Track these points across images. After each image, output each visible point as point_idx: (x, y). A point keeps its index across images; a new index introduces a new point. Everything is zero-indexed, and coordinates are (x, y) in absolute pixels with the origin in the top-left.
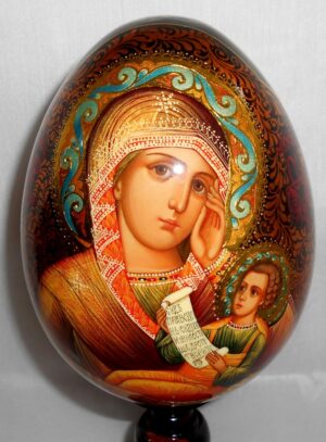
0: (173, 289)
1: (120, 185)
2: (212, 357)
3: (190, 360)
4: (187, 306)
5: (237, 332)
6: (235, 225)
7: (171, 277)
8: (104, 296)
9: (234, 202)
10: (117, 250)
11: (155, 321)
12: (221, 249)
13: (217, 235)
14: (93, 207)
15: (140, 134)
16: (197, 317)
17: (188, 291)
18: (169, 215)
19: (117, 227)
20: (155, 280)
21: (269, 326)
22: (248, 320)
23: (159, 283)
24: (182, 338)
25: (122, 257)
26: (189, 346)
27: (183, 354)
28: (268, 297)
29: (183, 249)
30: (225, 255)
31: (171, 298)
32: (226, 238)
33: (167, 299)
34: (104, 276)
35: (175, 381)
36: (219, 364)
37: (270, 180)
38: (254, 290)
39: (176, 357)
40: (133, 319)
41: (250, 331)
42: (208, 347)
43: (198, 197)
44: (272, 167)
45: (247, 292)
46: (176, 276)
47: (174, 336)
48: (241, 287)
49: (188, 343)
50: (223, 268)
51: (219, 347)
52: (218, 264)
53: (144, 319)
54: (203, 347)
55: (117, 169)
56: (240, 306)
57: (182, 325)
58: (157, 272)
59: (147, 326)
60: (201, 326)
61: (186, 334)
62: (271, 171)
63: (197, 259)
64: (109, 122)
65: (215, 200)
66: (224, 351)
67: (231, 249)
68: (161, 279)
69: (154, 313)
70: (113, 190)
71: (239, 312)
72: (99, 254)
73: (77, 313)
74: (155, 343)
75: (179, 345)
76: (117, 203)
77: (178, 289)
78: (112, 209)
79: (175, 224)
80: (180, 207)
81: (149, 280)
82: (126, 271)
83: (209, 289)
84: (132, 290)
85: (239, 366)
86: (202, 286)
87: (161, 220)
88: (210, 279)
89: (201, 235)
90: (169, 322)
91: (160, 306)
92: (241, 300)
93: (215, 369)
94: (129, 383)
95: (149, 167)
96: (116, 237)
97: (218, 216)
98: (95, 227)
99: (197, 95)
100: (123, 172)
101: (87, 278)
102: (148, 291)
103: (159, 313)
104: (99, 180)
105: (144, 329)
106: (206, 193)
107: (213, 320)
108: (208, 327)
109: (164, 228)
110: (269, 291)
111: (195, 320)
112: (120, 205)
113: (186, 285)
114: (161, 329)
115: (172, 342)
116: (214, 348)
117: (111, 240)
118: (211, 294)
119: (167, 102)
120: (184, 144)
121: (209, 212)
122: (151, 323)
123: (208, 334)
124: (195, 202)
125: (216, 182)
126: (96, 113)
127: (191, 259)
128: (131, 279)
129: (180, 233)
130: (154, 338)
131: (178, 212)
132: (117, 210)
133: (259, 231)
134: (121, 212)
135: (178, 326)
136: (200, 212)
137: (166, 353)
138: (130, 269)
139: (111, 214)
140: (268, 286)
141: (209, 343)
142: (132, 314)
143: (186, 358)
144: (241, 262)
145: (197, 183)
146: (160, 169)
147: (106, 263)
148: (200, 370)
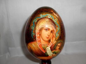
0: (48, 46)
2: (52, 55)
4: (50, 49)
6: (57, 37)
9: (57, 34)
10: (40, 41)
11: (45, 51)
13: (54, 39)
17: (50, 47)
18: (48, 36)
19: (40, 38)
22: (58, 50)
23: (46, 46)
24: (49, 53)
27: (49, 55)
30: (55, 41)
31: (47, 48)
32: (55, 39)
34: (38, 45)
37: (61, 31)
38: (59, 46)
42: (52, 54)
44: (62, 29)
46: (48, 45)
47: (47, 53)
48: (57, 46)
52: (54, 43)
57: (49, 51)
58: (45, 44)
60: (51, 51)
63: (51, 42)
65: (54, 34)
66: (54, 54)
67: (56, 41)
70: (39, 32)
72: (37, 41)
74: (45, 53)
76: (40, 35)
79: (48, 38)
80: (49, 35)
83: (53, 46)
84: (42, 47)
86: (52, 46)
88: (53, 45)
89: (52, 39)
90: (47, 51)
95: (45, 29)
96: (40, 39)
99: (52, 19)
100: (41, 30)
102: (44, 47)
104: (37, 31)
107: (53, 50)
119: (47, 20)
121: (53, 36)
124: (51, 34)
126: (36, 21)
127: (50, 42)
129: (49, 39)
131: (49, 36)
137: (46, 55)
144: (57, 42)
145: (52, 32)
146: (46, 30)
147: (38, 43)
148: (50, 57)
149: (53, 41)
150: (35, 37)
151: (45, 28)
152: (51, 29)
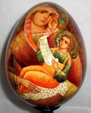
0: (43, 36)
1: (33, 16)
3: (46, 61)
4: (46, 41)
5: (61, 54)
6: (60, 24)
7: (42, 32)
10: (30, 28)
12: (56, 28)
17: (47, 36)
19: (30, 23)
20: (38, 33)
21: (72, 58)
23: (39, 34)
24: (44, 51)
26: (46, 55)
27: (44, 58)
29: (46, 26)
33: (41, 38)
34: (25, 35)
35: (41, 71)
40: (30, 45)
43: (51, 17)
45: (64, 42)
46: (44, 32)
47: (42, 51)
49: (46, 53)
50: (57, 32)
52: (55, 31)
53: (33, 45)
54: (50, 56)
59: (34, 47)
60: (50, 48)
61: (45, 50)
63: (50, 29)
65: (55, 18)
66: (57, 60)
68: (39, 33)
69: (36, 43)
74: (36, 53)
75: (43, 54)
77: (44, 36)
78: (30, 20)
79: (45, 21)
80: (46, 18)
81: (36, 33)
82: (30, 32)
84: (31, 37)
85: (62, 71)
86: (51, 36)
87: (41, 20)
90: (40, 45)
91: (38, 40)
92: (62, 43)
93: (54, 68)
95: (40, 12)
96: (30, 25)
97: (56, 21)
102: (36, 36)
103: (38, 43)
105: (33, 48)
106: (53, 16)
108: (52, 49)
109: (42, 22)
110: (71, 45)
111: (48, 46)
113: (46, 35)
114: (38, 48)
115: (41, 52)
116: (54, 58)
117: (28, 26)
120: (48, 9)
121: (53, 20)
122: (35, 46)
123: (52, 51)
125: (56, 15)
127: (48, 28)
128: (32, 33)
130: (35, 51)
132: (31, 20)
133: (67, 28)
135: (43, 47)
136: (51, 19)
138: (32, 31)
140: (71, 43)
142: (30, 44)
143: (45, 60)
147: (26, 31)
148: (49, 66)
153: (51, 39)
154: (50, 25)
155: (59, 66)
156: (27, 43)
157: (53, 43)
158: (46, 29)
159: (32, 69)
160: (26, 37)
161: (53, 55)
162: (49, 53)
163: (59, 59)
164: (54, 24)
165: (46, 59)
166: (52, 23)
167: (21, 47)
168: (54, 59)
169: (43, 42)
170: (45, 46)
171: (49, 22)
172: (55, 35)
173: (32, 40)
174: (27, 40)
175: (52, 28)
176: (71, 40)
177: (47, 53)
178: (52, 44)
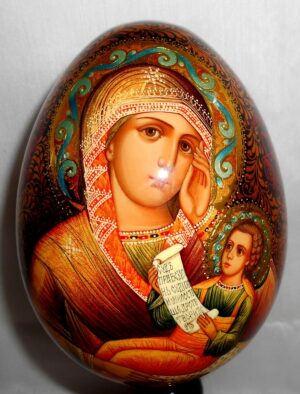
0: (164, 246)
1: (112, 147)
2: (203, 320)
3: (181, 324)
4: (177, 264)
5: (226, 293)
6: (220, 184)
7: (162, 234)
8: (96, 257)
9: (217, 167)
10: (110, 210)
11: (147, 281)
12: (208, 206)
13: (204, 193)
14: (86, 170)
15: (130, 102)
16: (188, 275)
17: (179, 247)
19: (109, 187)
20: (146, 237)
21: (255, 288)
22: (235, 280)
23: (151, 241)
24: (174, 299)
25: (114, 217)
26: (180, 307)
27: (175, 317)
28: (253, 258)
29: (173, 206)
31: (163, 256)
33: (158, 257)
34: (96, 237)
35: (167, 349)
36: (210, 328)
37: (248, 147)
38: (240, 249)
39: (168, 321)
40: (125, 280)
41: (237, 292)
42: (198, 308)
43: (185, 156)
44: (249, 136)
45: (234, 251)
46: (167, 233)
47: (165, 297)
48: (228, 246)
49: (179, 304)
50: (211, 225)
51: (210, 308)
52: (206, 220)
53: (136, 280)
54: (194, 308)
55: (109, 133)
56: (228, 265)
57: (173, 284)
58: (148, 229)
59: (139, 287)
60: (192, 285)
61: (178, 294)
62: (248, 140)
63: (186, 215)
64: (101, 94)
65: (200, 160)
66: (214, 313)
67: (218, 207)
68: (152, 236)
69: (146, 273)
70: (105, 152)
71: (227, 271)
72: (91, 215)
73: (69, 281)
74: (147, 305)
75: (171, 307)
76: (110, 165)
77: (169, 246)
78: (105, 170)
80: (169, 165)
81: (141, 238)
82: (118, 230)
83: (198, 245)
84: (124, 250)
85: (228, 332)
86: (192, 243)
87: (151, 178)
88: (199, 236)
89: (189, 192)
90: (160, 281)
91: (151, 265)
92: (229, 258)
93: (206, 334)
94: (121, 355)
95: (139, 129)
96: (108, 196)
97: (204, 174)
98: (88, 189)
99: (181, 71)
100: (115, 136)
101: (79, 241)
102: (140, 249)
103: (151, 273)
104: (92, 144)
105: (136, 291)
106: (192, 153)
108: (199, 286)
109: (154, 186)
110: (253, 251)
111: (186, 279)
112: (112, 165)
113: (176, 242)
114: (153, 289)
115: (164, 303)
116: (205, 310)
117: (103, 200)
118: (201, 251)
119: (154, 75)
120: (170, 110)
121: (196, 170)
122: (143, 283)
123: (198, 295)
124: (183, 161)
125: (201, 144)
126: (89, 88)
127: (180, 215)
128: (123, 237)
130: (145, 300)
132: (109, 171)
133: (241, 192)
134: (113, 173)
135: (169, 285)
136: (188, 171)
138: (122, 228)
139: (104, 175)
140: (252, 246)
141: (200, 305)
142: (124, 275)
143: (177, 321)
144: (227, 221)
145: (184, 144)
146: (150, 131)
147: (99, 223)
148: (191, 335)
149: (200, 210)
150: (82, 186)
151: (142, 122)
152: (180, 127)
153: (193, 256)
154: (185, 200)
155: (220, 326)
156: (111, 272)
157: (200, 269)
158: (174, 217)
159: (139, 345)
160: (102, 247)
161: (203, 304)
162: (189, 300)
163: (219, 309)
164: (200, 188)
165: (181, 319)
166: (192, 189)
167: (90, 281)
168: (205, 314)
169: (168, 268)
170: (177, 282)
171: (182, 184)
172: (206, 236)
173: (128, 264)
174: (111, 262)
175: (195, 209)
176: (252, 235)
177: (185, 302)
178: (198, 271)
